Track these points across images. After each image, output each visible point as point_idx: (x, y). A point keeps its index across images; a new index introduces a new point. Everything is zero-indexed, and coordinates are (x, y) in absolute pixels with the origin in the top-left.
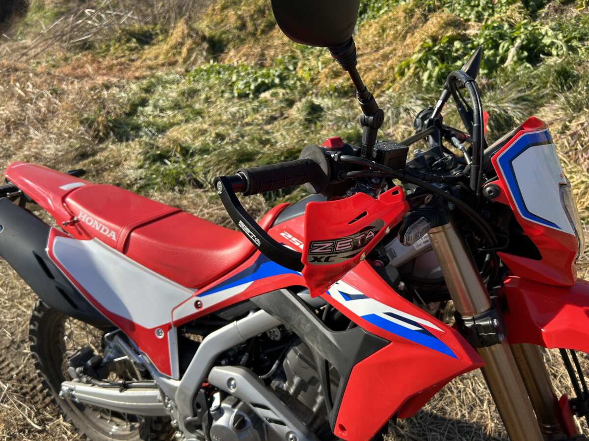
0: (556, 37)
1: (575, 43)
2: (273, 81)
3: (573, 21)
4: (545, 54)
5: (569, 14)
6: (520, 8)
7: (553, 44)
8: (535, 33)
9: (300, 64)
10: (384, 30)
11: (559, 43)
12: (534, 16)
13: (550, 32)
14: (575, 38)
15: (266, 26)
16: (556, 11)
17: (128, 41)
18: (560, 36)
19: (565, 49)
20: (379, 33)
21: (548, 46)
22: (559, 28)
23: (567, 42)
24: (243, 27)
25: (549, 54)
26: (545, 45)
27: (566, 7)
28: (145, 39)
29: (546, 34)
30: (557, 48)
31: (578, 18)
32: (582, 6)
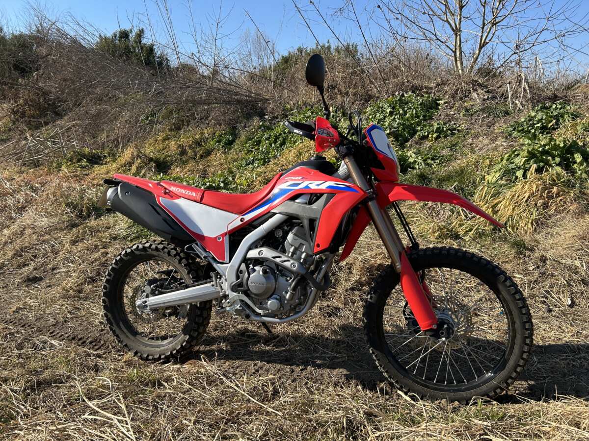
0: (417, 157)
1: (429, 161)
2: (219, 185)
3: (428, 149)
4: (411, 168)
5: (425, 145)
6: (392, 141)
7: (415, 162)
8: (403, 155)
9: (237, 176)
10: (300, 154)
11: (419, 161)
12: (402, 146)
13: (413, 155)
14: (429, 158)
15: (204, 153)
16: (417, 143)
17: (79, 160)
18: (420, 158)
19: (423, 165)
20: (297, 156)
21: (413, 163)
22: (418, 153)
23: (425, 161)
24: (183, 153)
25: (414, 168)
26: (410, 162)
27: (423, 141)
28: (95, 160)
29: (411, 156)
30: (418, 164)
31: (430, 147)
32: (432, 140)
